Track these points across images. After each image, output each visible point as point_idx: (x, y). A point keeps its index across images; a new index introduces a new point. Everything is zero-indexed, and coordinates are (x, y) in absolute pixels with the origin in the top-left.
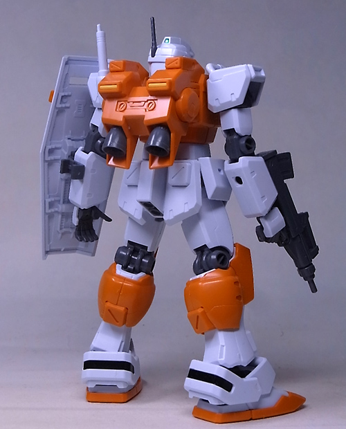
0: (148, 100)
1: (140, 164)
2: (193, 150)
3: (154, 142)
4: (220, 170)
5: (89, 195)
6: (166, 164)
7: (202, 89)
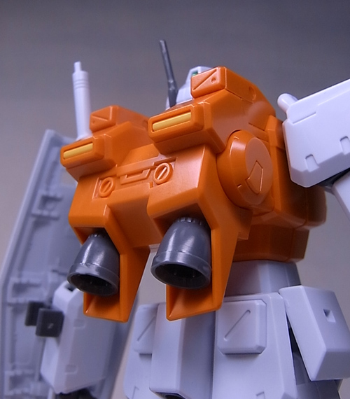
0: (157, 164)
1: (155, 310)
2: (266, 275)
3: (174, 255)
4: (327, 313)
5: (70, 368)
6: (206, 306)
7: (274, 142)
